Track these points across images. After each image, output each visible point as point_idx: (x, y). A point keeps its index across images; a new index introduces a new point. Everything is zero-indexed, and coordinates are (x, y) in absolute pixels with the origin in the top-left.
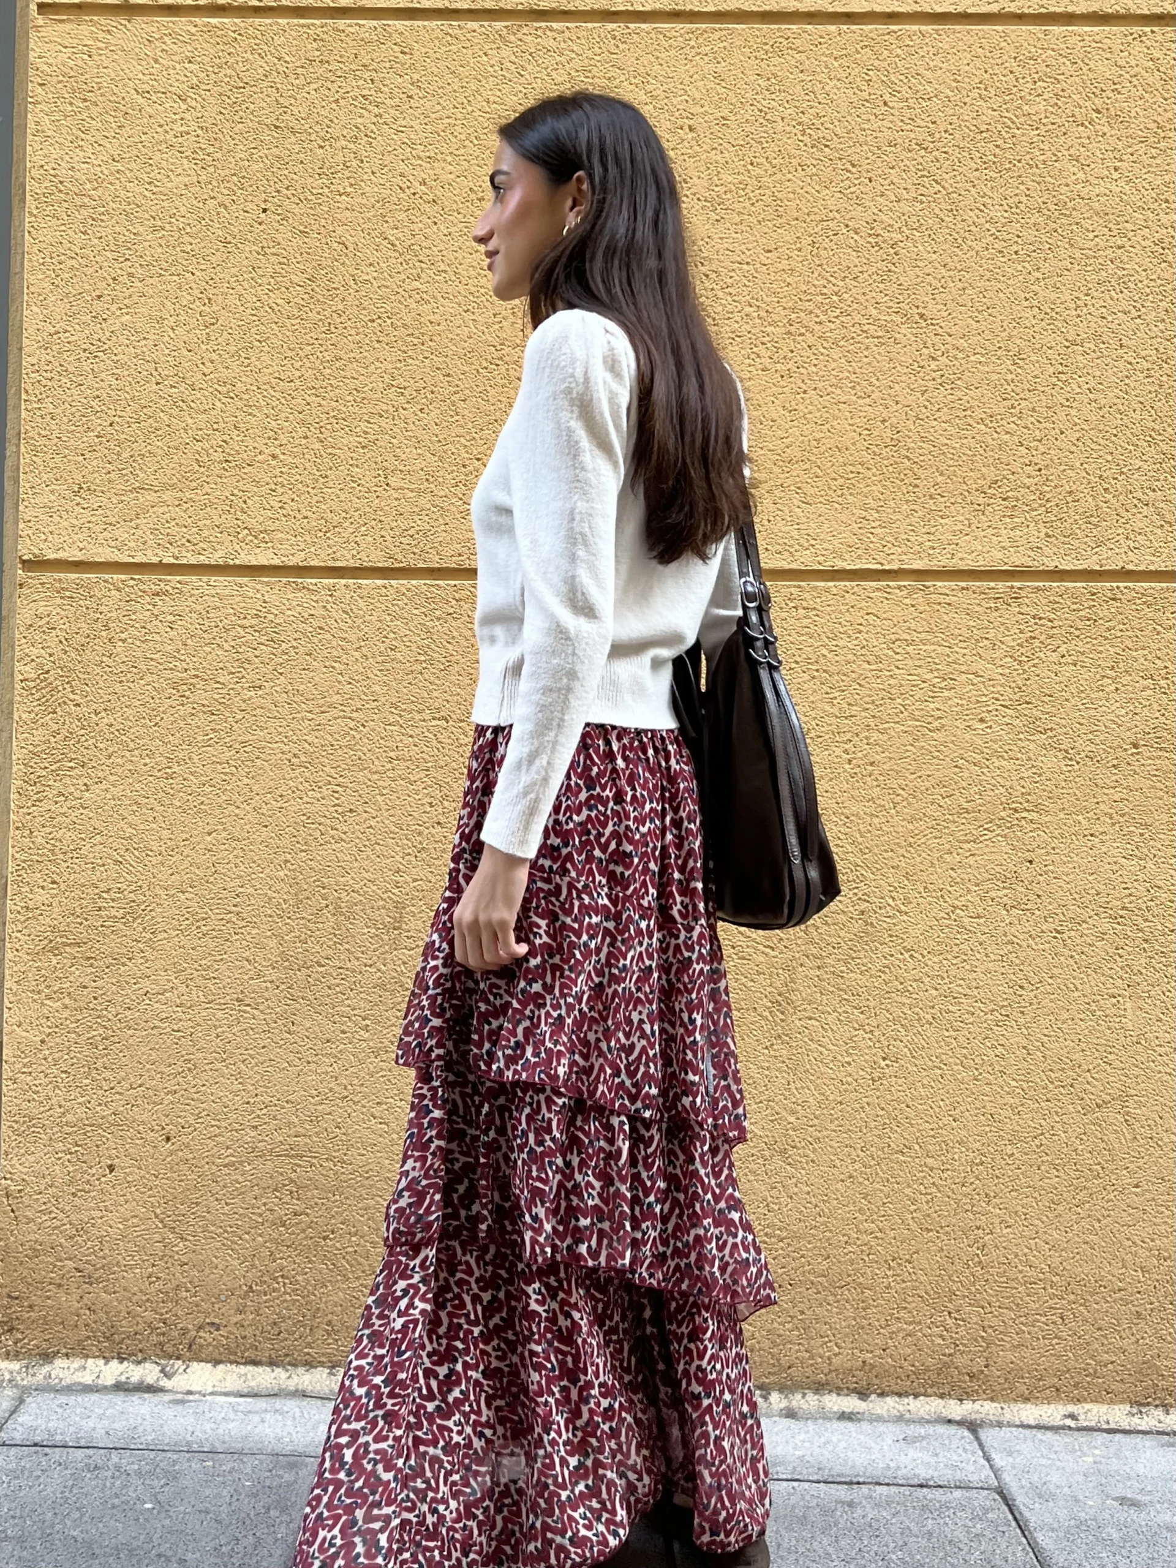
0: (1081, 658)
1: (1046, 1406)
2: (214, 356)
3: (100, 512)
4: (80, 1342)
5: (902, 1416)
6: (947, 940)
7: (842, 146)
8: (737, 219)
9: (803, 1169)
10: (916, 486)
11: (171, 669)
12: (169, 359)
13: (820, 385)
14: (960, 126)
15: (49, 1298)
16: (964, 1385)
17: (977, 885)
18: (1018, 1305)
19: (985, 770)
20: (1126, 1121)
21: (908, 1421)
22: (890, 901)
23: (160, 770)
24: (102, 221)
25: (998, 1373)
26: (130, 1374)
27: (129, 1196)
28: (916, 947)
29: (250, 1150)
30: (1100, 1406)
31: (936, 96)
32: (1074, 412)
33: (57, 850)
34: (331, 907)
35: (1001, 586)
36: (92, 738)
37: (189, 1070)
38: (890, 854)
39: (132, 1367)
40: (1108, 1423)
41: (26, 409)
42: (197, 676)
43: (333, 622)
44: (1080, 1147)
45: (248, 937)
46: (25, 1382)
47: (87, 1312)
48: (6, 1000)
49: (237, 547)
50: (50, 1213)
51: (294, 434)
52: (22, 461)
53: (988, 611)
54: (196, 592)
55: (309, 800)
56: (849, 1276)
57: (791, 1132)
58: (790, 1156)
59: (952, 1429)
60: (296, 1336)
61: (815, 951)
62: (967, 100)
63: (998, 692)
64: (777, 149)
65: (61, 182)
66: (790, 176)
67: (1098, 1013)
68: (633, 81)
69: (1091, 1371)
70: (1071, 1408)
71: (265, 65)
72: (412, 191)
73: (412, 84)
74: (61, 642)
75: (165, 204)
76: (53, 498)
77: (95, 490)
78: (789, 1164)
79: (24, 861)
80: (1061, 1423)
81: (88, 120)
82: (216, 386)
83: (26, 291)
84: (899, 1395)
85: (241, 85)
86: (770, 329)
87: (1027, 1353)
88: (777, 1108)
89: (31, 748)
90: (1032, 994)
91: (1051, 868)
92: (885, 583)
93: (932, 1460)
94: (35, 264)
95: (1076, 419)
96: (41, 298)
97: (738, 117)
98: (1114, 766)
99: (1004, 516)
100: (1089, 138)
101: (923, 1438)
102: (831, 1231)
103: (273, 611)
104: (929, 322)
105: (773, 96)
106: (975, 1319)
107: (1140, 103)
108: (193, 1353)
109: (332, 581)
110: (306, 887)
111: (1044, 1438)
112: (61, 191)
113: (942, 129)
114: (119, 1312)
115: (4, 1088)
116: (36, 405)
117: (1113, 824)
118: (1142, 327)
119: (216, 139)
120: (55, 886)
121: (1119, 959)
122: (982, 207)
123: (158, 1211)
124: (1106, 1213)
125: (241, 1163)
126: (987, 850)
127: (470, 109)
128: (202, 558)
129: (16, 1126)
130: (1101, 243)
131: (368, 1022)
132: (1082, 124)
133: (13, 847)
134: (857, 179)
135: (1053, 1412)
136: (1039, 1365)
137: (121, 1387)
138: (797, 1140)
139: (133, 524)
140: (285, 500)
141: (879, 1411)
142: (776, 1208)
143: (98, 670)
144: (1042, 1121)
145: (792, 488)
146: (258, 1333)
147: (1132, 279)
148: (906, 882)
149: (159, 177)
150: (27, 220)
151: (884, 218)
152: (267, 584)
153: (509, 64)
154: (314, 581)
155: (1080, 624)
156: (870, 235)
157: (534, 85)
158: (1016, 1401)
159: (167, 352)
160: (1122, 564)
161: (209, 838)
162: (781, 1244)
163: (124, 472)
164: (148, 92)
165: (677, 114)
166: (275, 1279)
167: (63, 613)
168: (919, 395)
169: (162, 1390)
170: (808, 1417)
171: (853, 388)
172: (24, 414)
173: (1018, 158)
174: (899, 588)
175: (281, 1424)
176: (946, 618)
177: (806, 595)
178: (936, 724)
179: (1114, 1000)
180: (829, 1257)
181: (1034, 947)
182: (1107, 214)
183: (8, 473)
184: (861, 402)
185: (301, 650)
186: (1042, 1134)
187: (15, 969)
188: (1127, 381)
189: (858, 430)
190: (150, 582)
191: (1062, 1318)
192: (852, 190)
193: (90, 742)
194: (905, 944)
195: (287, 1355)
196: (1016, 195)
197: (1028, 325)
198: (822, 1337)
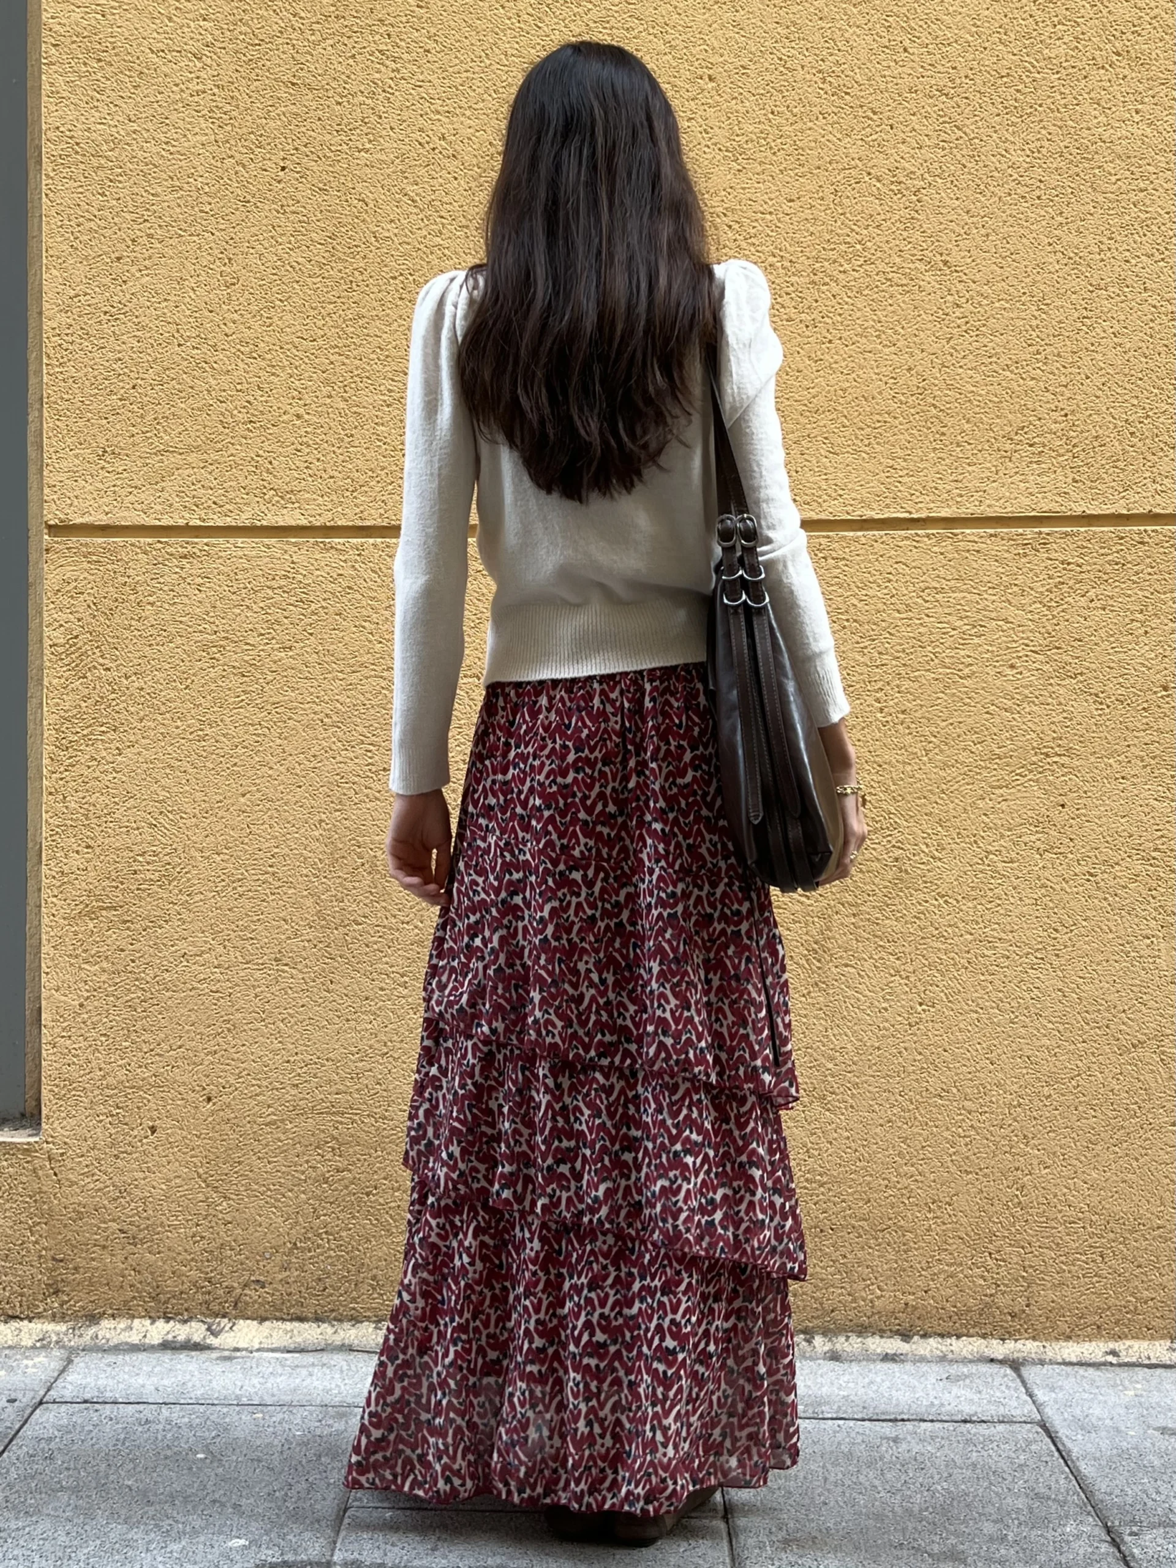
0: (1111, 602)
1: (1087, 1344)
2: (236, 316)
3: (125, 475)
4: (126, 1302)
5: (945, 1356)
6: (981, 885)
7: (863, 93)
8: (759, 169)
9: (843, 1114)
10: (943, 434)
11: (200, 632)
12: (191, 320)
13: (845, 334)
14: (980, 71)
15: (93, 1259)
16: (1005, 1325)
17: (1010, 830)
18: (1058, 1244)
19: (1016, 716)
20: (1162, 1060)
21: (951, 1361)
22: (924, 847)
23: (191, 733)
24: (120, 182)
25: (1040, 1312)
26: (177, 1333)
27: (171, 1157)
28: (950, 893)
29: (291, 1108)
30: (1141, 1342)
31: (956, 41)
32: (1099, 357)
33: (91, 815)
34: (367, 866)
35: (1029, 532)
36: (123, 702)
37: (229, 1030)
38: (923, 801)
39: (178, 1326)
40: (1149, 1358)
41: (48, 373)
42: (227, 639)
43: (362, 581)
44: (1117, 1087)
45: (285, 898)
46: (72, 1343)
47: (132, 1273)
48: (43, 965)
49: (264, 508)
50: (93, 1175)
51: (318, 393)
52: (45, 426)
53: (1017, 557)
54: (223, 554)
55: (342, 760)
56: (890, 1219)
57: (829, 1079)
58: (829, 1102)
59: (995, 1368)
60: (342, 1291)
61: (850, 899)
62: (987, 45)
63: (1028, 638)
64: (797, 98)
65: (77, 144)
66: (810, 124)
67: (1133, 954)
68: (651, 31)
69: (1132, 1308)
70: (1112, 1345)
71: (280, 21)
72: (432, 146)
73: (429, 38)
74: (89, 606)
75: (183, 163)
76: (77, 462)
77: (119, 454)
78: (829, 1110)
79: (58, 826)
80: (1103, 1359)
81: (103, 80)
82: (239, 346)
83: (44, 254)
84: (942, 1336)
85: (257, 42)
86: (794, 279)
87: (1067, 1291)
88: (815, 1054)
89: (62, 713)
90: (1066, 937)
91: (1084, 811)
92: (913, 532)
93: (976, 1397)
94: (54, 226)
95: (1101, 364)
96: (60, 261)
97: (758, 65)
98: (1144, 709)
99: (1031, 462)
100: (1110, 81)
101: (966, 1377)
102: (871, 1175)
103: (301, 571)
104: (953, 268)
105: (793, 44)
106: (1015, 1260)
107: (1160, 44)
108: (239, 1310)
109: (359, 540)
110: (341, 846)
111: (1086, 1374)
112: (77, 153)
113: (962, 75)
114: (165, 1271)
115: (44, 1053)
116: (57, 370)
117: (1145, 767)
118: (1165, 270)
119: (232, 98)
120: (90, 850)
121: (1152, 900)
122: (1004, 153)
123: (201, 1171)
124: (1143, 1152)
125: (282, 1121)
126: (1019, 795)
127: (488, 62)
128: (229, 519)
129: (56, 1090)
130: (1124, 187)
131: (407, 979)
132: (1103, 67)
133: (47, 812)
134: (878, 126)
135: (1095, 1350)
136: (1079, 1303)
137: (167, 1346)
138: (835, 1086)
139: (158, 487)
140: (310, 460)
141: (922, 1352)
142: (816, 1153)
143: (127, 633)
144: (1079, 1062)
145: (819, 438)
146: (303, 1289)
147: (1155, 222)
148: (940, 829)
149: (175, 136)
150: (44, 183)
151: (907, 165)
152: (295, 544)
153: (526, 16)
154: (341, 540)
155: (1108, 568)
156: (892, 182)
157: (553, 37)
158: (1057, 1339)
159: (188, 313)
160: (1148, 508)
161: (242, 800)
162: (822, 1189)
163: (148, 435)
164: (163, 51)
165: (696, 64)
166: (319, 1235)
167: (90, 577)
168: (944, 342)
169: (209, 1348)
170: (853, 1359)
171: (878, 337)
172: (45, 379)
173: (1039, 102)
174: (928, 536)
175: (328, 1377)
176: (975, 565)
177: (836, 545)
178: (966, 671)
179: (1148, 941)
180: (869, 1201)
181: (1069, 890)
182: (1129, 157)
183: (31, 439)
184: (887, 350)
185: (331, 610)
186: (1079, 1075)
187: (52, 934)
188: (1151, 325)
189: (884, 379)
190: (176, 544)
191: (1101, 1256)
192: (874, 137)
193: (121, 706)
194: (940, 890)
195: (333, 1311)
196: (1038, 140)
197: (1053, 270)
198: (864, 1280)
